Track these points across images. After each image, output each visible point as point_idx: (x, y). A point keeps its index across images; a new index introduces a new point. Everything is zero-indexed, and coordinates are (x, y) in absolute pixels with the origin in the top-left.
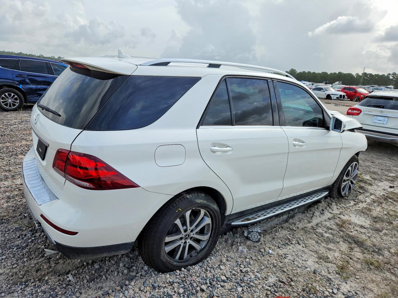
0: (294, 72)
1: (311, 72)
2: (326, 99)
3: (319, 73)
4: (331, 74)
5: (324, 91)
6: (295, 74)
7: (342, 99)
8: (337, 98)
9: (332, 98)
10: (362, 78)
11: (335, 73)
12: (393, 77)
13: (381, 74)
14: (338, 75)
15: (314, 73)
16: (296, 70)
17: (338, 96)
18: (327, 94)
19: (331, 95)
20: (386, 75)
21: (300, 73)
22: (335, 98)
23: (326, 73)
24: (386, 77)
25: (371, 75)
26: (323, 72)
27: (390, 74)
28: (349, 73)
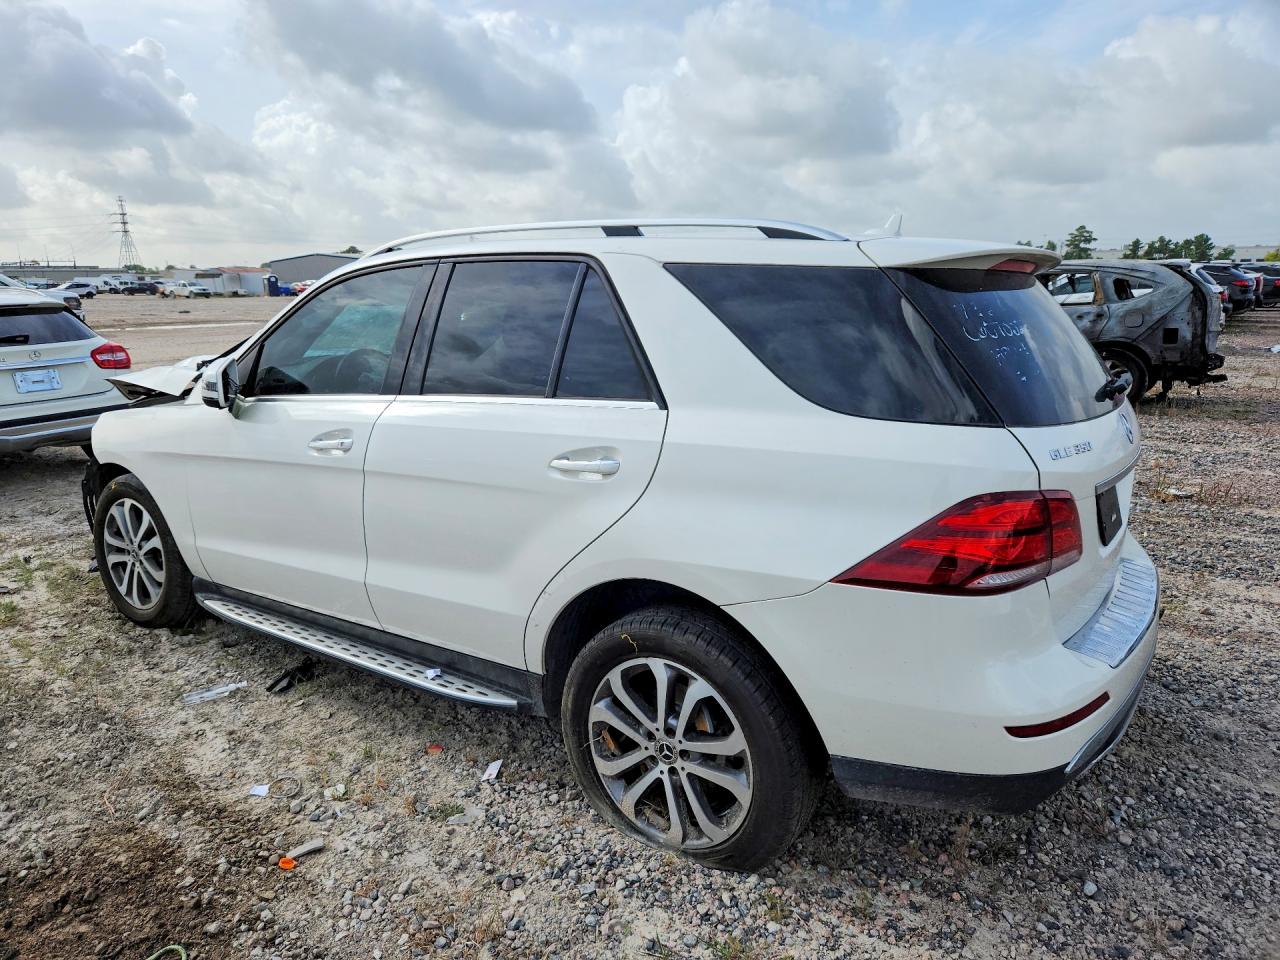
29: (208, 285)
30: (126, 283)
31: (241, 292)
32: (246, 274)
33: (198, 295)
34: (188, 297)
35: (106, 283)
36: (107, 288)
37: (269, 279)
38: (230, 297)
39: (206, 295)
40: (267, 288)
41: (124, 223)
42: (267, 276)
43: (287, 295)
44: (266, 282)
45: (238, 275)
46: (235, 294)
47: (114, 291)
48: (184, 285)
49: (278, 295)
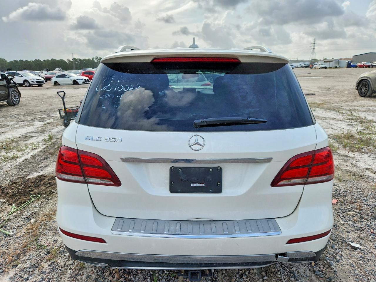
0: (4, 62)
1: (23, 61)
2: (73, 84)
3: (32, 61)
4: (44, 61)
5: (69, 77)
6: (6, 63)
7: (87, 83)
8: (83, 82)
9: (79, 83)
10: (74, 63)
11: (48, 60)
12: (97, 60)
13: (87, 58)
14: (52, 62)
15: (26, 61)
16: (4, 59)
17: (84, 81)
18: (73, 80)
19: (77, 80)
20: (91, 59)
21: (11, 63)
22: (81, 83)
23: (39, 61)
24: (91, 61)
25: (80, 60)
26: (36, 60)
27: (93, 58)
28: (61, 60)
29: (327, 65)
30: (306, 65)
31: (338, 66)
32: (341, 61)
33: (323, 68)
34: (320, 69)
35: (300, 65)
36: (300, 66)
37: (348, 62)
38: (334, 68)
39: (326, 68)
40: (347, 65)
41: (314, 46)
42: (348, 61)
43: (354, 67)
44: (347, 63)
45: (338, 61)
46: (336, 67)
47: (302, 67)
48: (319, 65)
49: (350, 68)
